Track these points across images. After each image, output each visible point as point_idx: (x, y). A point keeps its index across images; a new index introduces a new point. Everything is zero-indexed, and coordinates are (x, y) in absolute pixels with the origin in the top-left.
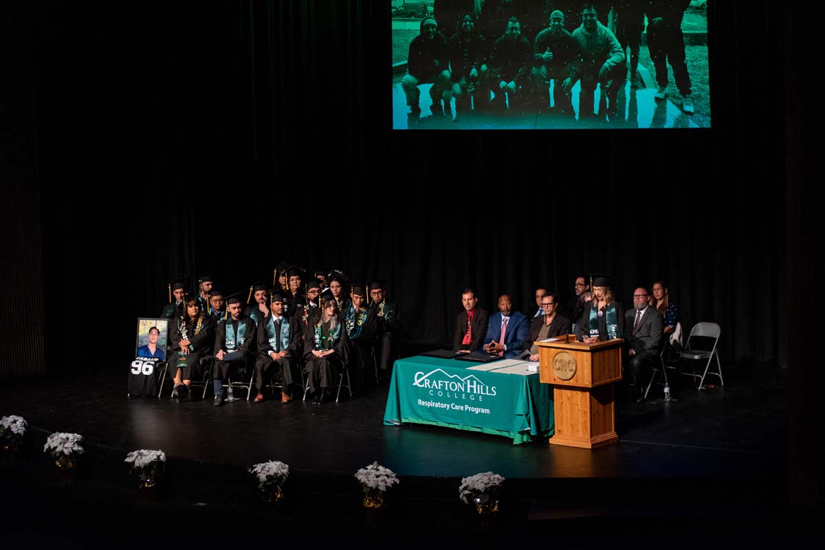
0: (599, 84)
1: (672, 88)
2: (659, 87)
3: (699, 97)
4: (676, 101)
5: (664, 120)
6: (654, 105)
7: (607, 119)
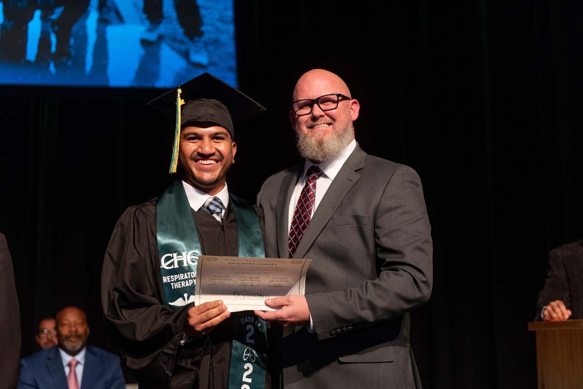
0: (38, 14)
1: (171, 25)
2: (147, 23)
3: (216, 42)
4: (177, 46)
5: (156, 75)
6: (139, 51)
7: (52, 68)
